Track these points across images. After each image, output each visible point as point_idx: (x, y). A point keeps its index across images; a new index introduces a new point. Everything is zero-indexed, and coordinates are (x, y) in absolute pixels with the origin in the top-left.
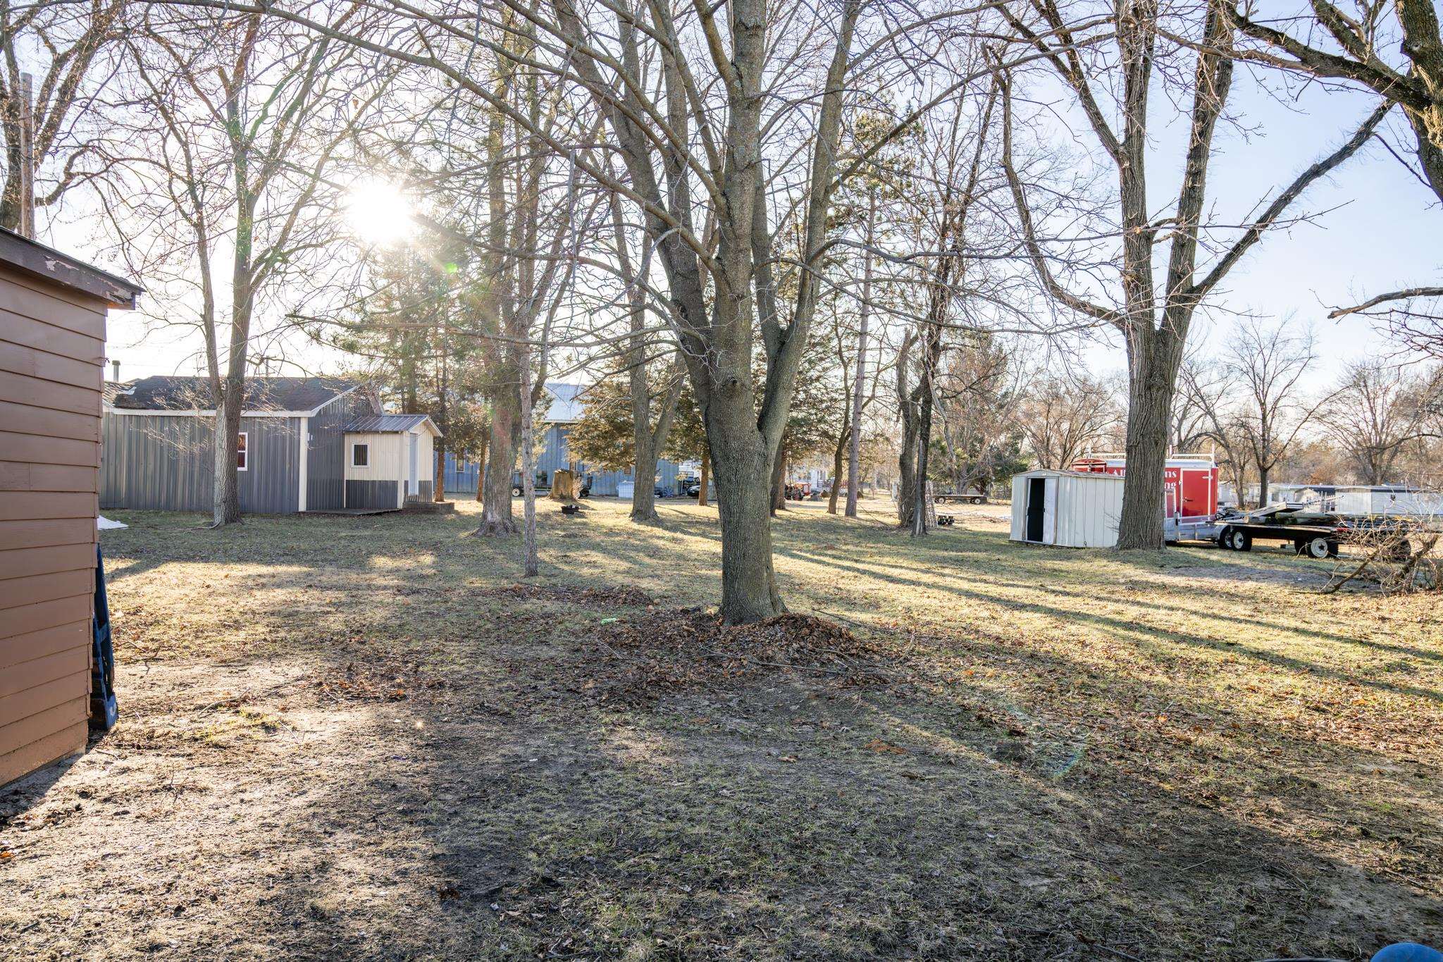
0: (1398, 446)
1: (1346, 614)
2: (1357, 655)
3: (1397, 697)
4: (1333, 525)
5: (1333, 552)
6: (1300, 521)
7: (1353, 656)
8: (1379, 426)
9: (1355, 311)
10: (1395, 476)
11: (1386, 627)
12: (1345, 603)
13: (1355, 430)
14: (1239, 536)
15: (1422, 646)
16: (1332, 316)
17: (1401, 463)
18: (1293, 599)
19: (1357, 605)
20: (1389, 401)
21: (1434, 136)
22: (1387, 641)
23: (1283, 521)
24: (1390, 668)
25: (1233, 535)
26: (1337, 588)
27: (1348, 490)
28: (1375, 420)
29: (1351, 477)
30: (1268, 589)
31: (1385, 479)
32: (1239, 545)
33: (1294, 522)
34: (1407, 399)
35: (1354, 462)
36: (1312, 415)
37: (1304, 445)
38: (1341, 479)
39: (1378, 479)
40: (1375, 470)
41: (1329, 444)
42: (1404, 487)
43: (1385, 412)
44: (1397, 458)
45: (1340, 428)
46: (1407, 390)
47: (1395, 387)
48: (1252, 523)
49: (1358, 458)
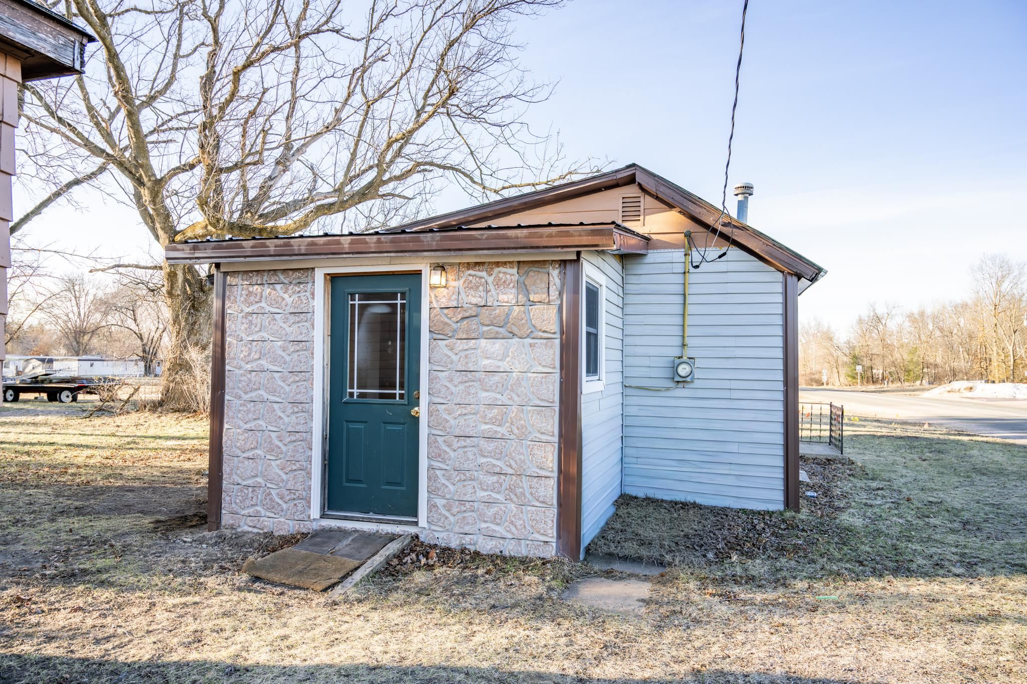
0: (94, 331)
1: (99, 426)
2: (113, 441)
3: (136, 451)
4: (75, 382)
5: (74, 399)
6: (54, 381)
7: (112, 441)
8: (82, 316)
9: (103, 270)
10: (92, 350)
11: (120, 429)
12: (97, 421)
13: (65, 318)
14: (10, 392)
15: (138, 434)
16: (91, 271)
17: (96, 342)
18: (69, 422)
19: (104, 422)
20: (89, 301)
21: (146, 201)
22: (123, 434)
23: (43, 382)
24: (129, 443)
26: (91, 415)
27: (63, 360)
28: (79, 313)
29: (63, 351)
30: (52, 419)
31: (85, 352)
32: (10, 398)
33: (51, 382)
34: (101, 299)
35: (64, 341)
36: (38, 307)
37: (25, 327)
38: (56, 352)
39: (81, 352)
40: (79, 346)
41: (47, 327)
42: (99, 358)
43: (87, 307)
44: (93, 338)
45: (56, 316)
46: (100, 294)
47: (92, 292)
48: (20, 383)
49: (68, 338)
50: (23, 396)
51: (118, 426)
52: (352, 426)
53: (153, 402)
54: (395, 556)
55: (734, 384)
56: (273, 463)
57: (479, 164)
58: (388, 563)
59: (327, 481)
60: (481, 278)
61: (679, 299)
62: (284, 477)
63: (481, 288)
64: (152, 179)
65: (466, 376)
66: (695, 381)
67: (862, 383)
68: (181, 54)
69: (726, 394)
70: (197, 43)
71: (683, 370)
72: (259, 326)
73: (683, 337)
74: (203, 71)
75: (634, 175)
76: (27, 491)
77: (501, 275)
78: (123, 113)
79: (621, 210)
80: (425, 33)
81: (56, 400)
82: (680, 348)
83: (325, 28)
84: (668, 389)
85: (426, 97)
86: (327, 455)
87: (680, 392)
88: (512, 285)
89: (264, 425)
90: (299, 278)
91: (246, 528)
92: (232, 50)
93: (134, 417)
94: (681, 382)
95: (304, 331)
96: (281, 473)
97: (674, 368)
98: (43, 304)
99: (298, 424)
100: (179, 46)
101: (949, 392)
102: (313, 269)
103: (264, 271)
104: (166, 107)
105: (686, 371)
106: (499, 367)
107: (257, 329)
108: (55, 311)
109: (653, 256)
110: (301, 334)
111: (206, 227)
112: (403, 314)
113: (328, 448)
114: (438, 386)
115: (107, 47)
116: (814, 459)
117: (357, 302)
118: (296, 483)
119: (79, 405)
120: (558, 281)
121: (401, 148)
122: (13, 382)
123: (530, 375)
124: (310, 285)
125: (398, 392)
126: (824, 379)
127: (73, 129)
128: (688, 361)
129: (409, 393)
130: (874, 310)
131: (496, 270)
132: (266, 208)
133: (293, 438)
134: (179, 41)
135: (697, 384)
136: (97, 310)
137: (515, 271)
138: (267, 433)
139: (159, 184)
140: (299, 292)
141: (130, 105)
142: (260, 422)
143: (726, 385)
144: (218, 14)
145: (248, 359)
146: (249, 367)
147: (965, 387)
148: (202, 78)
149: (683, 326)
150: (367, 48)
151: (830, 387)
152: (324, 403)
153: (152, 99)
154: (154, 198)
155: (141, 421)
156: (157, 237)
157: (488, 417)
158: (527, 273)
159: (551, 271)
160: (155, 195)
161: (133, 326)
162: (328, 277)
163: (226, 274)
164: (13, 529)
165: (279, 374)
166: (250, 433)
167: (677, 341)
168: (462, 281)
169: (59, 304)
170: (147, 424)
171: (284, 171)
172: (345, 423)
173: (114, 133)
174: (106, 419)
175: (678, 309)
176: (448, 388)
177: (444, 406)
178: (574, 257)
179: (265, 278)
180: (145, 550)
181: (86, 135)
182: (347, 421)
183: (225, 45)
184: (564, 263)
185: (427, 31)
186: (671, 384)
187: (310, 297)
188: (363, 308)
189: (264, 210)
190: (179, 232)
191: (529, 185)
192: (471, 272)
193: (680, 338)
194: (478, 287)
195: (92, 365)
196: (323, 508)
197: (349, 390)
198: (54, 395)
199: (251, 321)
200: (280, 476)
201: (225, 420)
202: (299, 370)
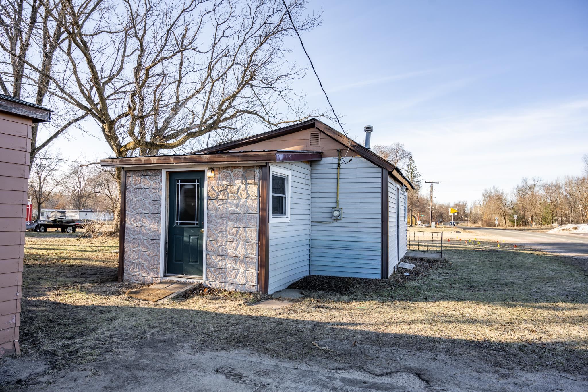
0: (88, 196)
4: (74, 223)
5: (74, 231)
6: (64, 222)
8: (82, 188)
10: (86, 206)
12: (83, 241)
13: (73, 189)
14: (43, 227)
17: (89, 202)
18: (69, 241)
20: (85, 180)
21: (106, 131)
23: (59, 222)
25: (40, 228)
26: (80, 238)
28: (80, 186)
29: (71, 207)
31: (83, 207)
32: (43, 231)
33: (62, 222)
34: (91, 179)
35: (73, 201)
36: (59, 183)
37: (52, 194)
38: (68, 207)
39: (81, 207)
40: (80, 204)
41: (64, 194)
42: (90, 210)
43: (84, 183)
44: (87, 200)
45: (68, 188)
46: (91, 176)
47: (87, 174)
48: (47, 223)
49: (74, 200)
50: (49, 230)
51: (92, 243)
52: (177, 237)
53: (111, 232)
54: (190, 291)
55: (359, 221)
56: (145, 253)
57: (267, 112)
58: (186, 293)
59: (167, 261)
60: (228, 173)
61: (335, 181)
62: (149, 259)
63: (228, 178)
64: (110, 120)
65: (222, 215)
66: (343, 219)
67: (517, 225)
68: (126, 55)
69: (356, 225)
70: (134, 49)
71: (336, 214)
72: (139, 194)
73: (337, 198)
74: (135, 65)
75: (314, 123)
76: (46, 268)
77: (236, 172)
78: (95, 89)
79: (310, 139)
80: (240, 46)
81: (65, 232)
82: (336, 204)
83: (189, 47)
84: (330, 223)
85: (243, 77)
86: (167, 249)
87: (335, 224)
88: (240, 176)
89: (141, 236)
90: (156, 173)
91: (134, 281)
92: (150, 54)
93: (101, 238)
94: (336, 219)
95: (158, 196)
96: (148, 257)
97: (332, 213)
98: (62, 182)
99: (155, 236)
100: (125, 51)
101: (563, 230)
102: (161, 169)
103: (142, 170)
104: (117, 83)
105: (337, 214)
106: (235, 211)
107: (139, 195)
108: (68, 185)
109: (324, 161)
110: (156, 197)
111: (135, 144)
112: (198, 188)
113: (167, 247)
114: (211, 219)
115: (87, 58)
116: (427, 260)
117: (180, 184)
118: (154, 261)
119: (76, 234)
120: (258, 174)
121: (230, 103)
122: (44, 222)
123: (247, 214)
124: (160, 176)
125: (196, 222)
126: (497, 223)
127: (71, 97)
128: (339, 209)
129: (200, 222)
130: (526, 183)
131: (234, 170)
132: (167, 133)
133: (153, 242)
134: (125, 49)
135: (343, 220)
136: (89, 185)
137: (241, 170)
138: (142, 240)
139: (113, 123)
140: (156, 179)
141: (98, 85)
142: (140, 235)
143: (356, 220)
144: (143, 36)
145: (135, 208)
146: (135, 212)
147: (572, 227)
148: (134, 69)
149: (337, 193)
150: (213, 54)
151: (500, 227)
152: (165, 227)
153: (110, 80)
154: (110, 130)
155: (104, 241)
156: (113, 149)
157: (230, 233)
158: (246, 171)
159: (256, 170)
160: (111, 128)
161: (108, 193)
162: (168, 173)
163: (126, 171)
164: (38, 281)
165: (147, 215)
166: (136, 240)
167: (334, 200)
168: (221, 175)
169: (70, 181)
170: (106, 243)
171: (176, 114)
172: (175, 236)
173: (92, 96)
174: (87, 240)
175: (335, 185)
176: (215, 220)
177: (213, 228)
178: (265, 164)
179: (142, 173)
180: (90, 288)
181: (78, 99)
182: (175, 235)
183: (147, 50)
184: (261, 167)
185: (241, 45)
186: (331, 220)
187: (160, 181)
188: (182, 186)
189: (166, 134)
190: (122, 146)
191: (291, 122)
192: (224, 171)
193: (335, 199)
194: (227, 177)
195: (86, 214)
196: (165, 272)
197: (176, 222)
198: (64, 228)
199: (136, 192)
200: (147, 258)
201: (126, 235)
202: (155, 213)
